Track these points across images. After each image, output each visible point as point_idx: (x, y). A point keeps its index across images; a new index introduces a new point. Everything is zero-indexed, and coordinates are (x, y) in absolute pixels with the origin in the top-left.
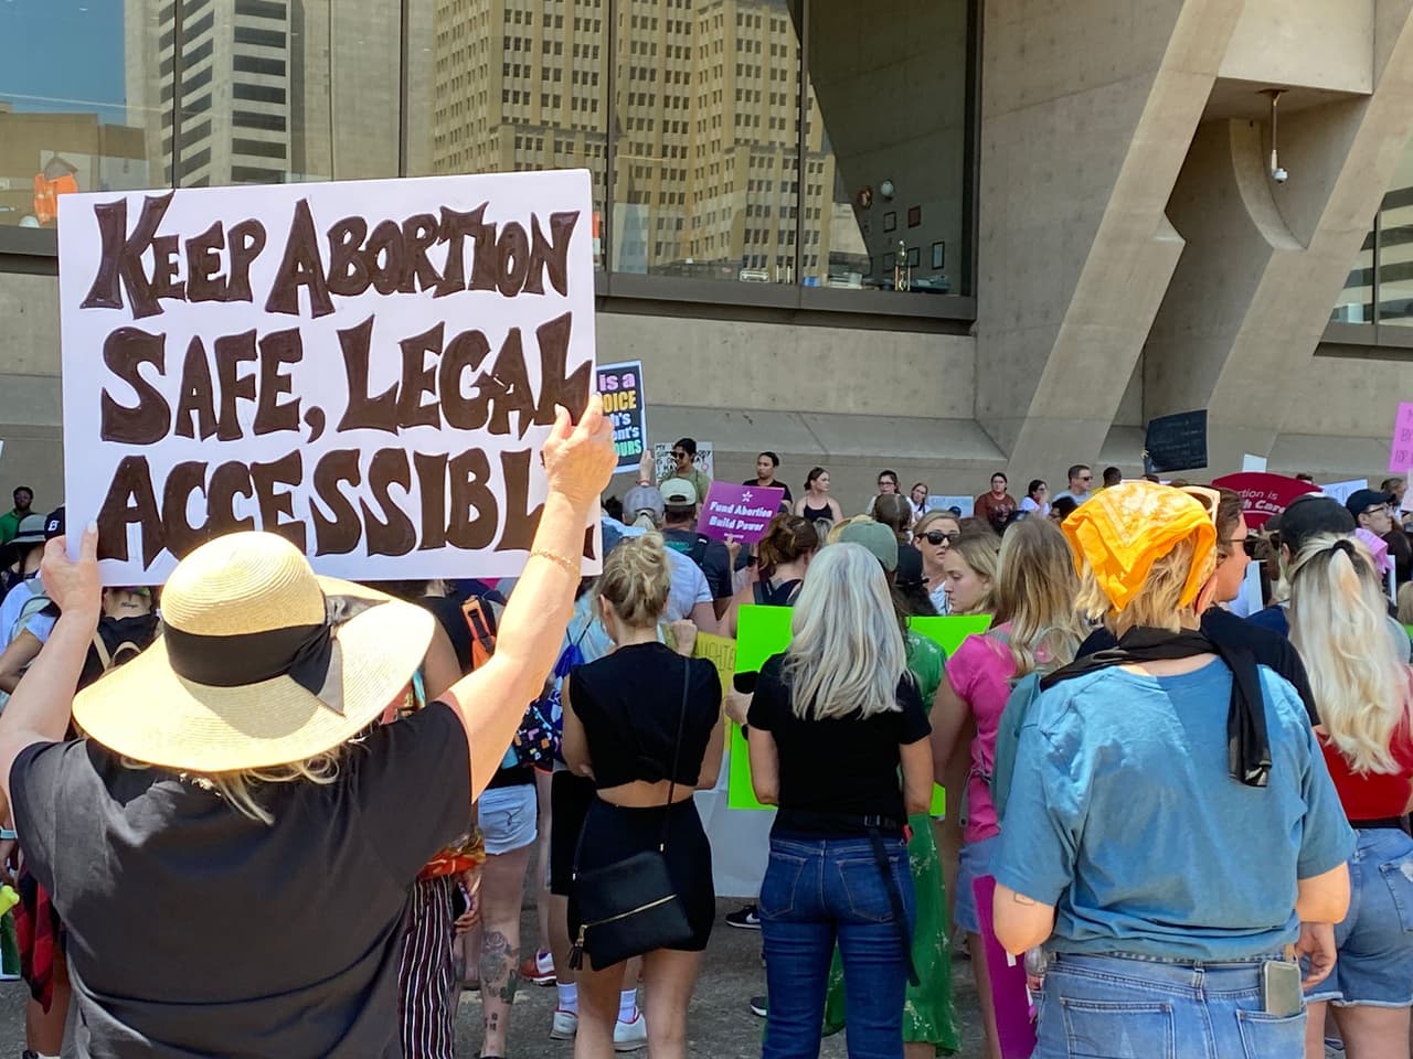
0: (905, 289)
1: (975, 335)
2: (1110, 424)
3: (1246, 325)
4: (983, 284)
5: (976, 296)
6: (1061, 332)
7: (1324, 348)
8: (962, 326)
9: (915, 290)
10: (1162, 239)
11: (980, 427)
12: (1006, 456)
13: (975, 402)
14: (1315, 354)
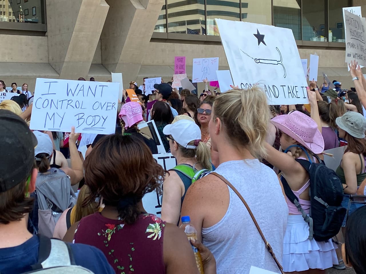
0: (23, 22)
1: (47, 36)
2: (91, 63)
3: (130, 32)
4: (49, 21)
5: (46, 24)
6: (73, 35)
7: (153, 40)
8: (43, 33)
9: (25, 22)
10: (103, 5)
11: (50, 65)
12: (59, 75)
13: (48, 57)
14: (150, 42)
